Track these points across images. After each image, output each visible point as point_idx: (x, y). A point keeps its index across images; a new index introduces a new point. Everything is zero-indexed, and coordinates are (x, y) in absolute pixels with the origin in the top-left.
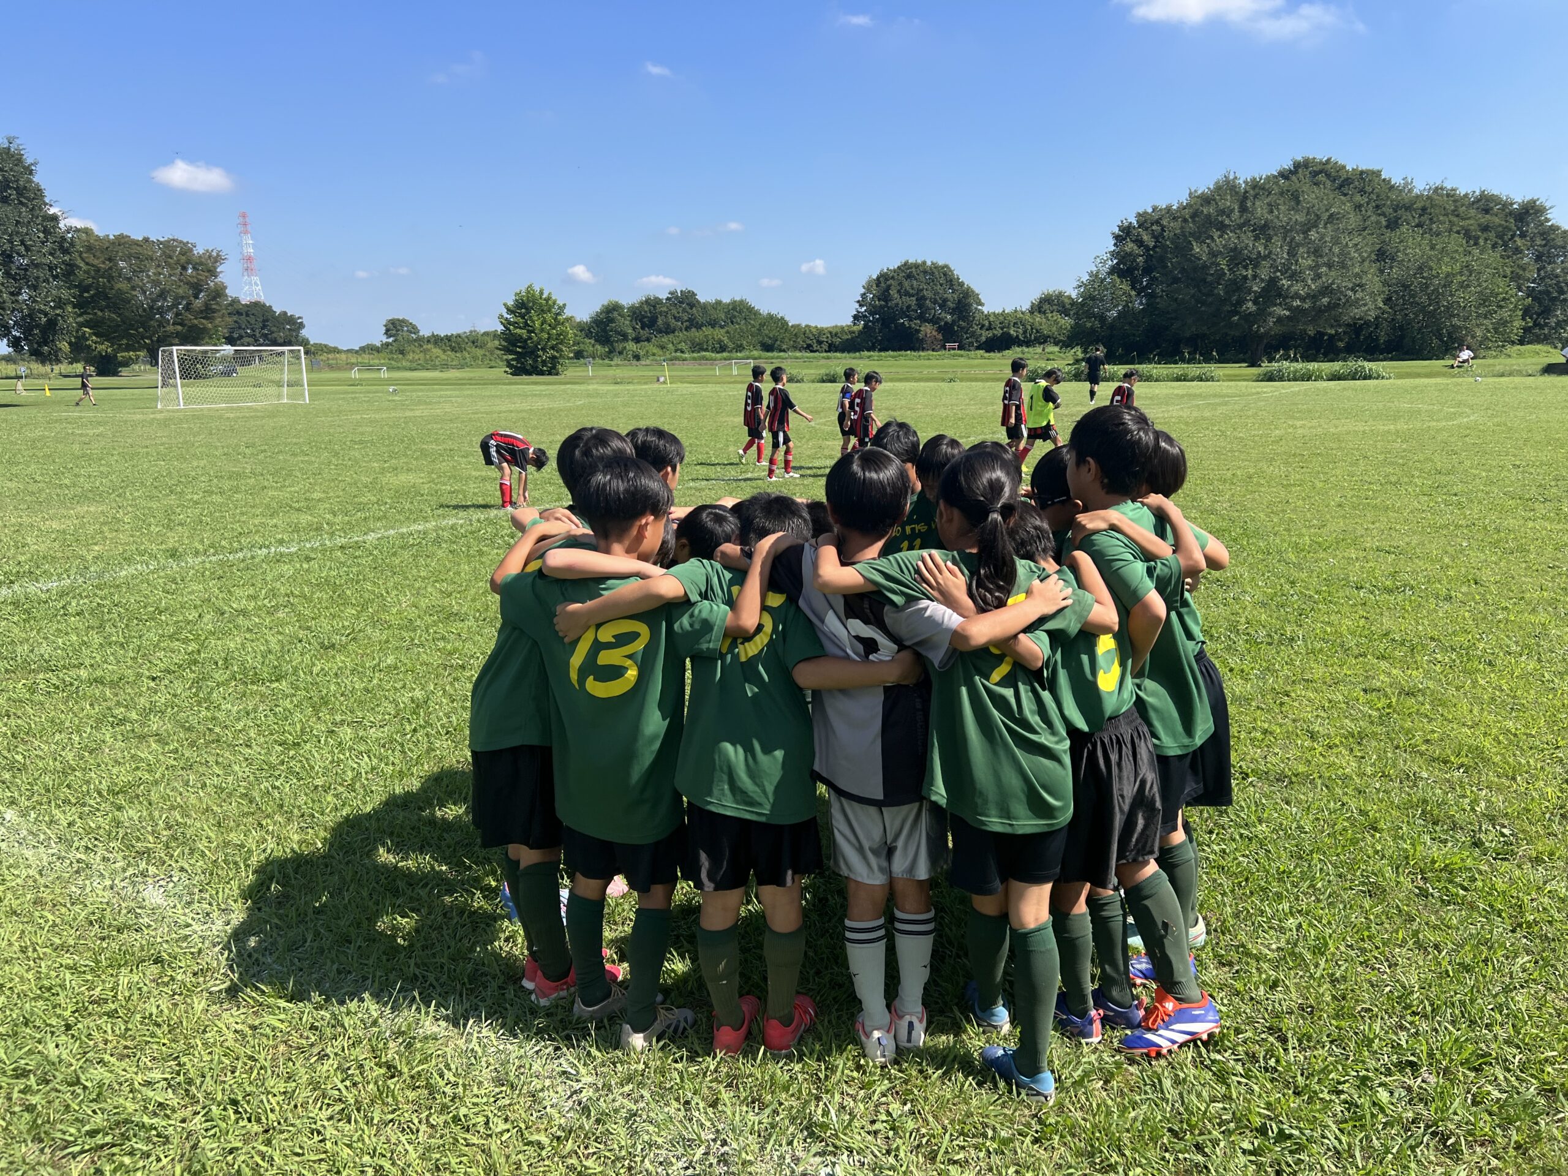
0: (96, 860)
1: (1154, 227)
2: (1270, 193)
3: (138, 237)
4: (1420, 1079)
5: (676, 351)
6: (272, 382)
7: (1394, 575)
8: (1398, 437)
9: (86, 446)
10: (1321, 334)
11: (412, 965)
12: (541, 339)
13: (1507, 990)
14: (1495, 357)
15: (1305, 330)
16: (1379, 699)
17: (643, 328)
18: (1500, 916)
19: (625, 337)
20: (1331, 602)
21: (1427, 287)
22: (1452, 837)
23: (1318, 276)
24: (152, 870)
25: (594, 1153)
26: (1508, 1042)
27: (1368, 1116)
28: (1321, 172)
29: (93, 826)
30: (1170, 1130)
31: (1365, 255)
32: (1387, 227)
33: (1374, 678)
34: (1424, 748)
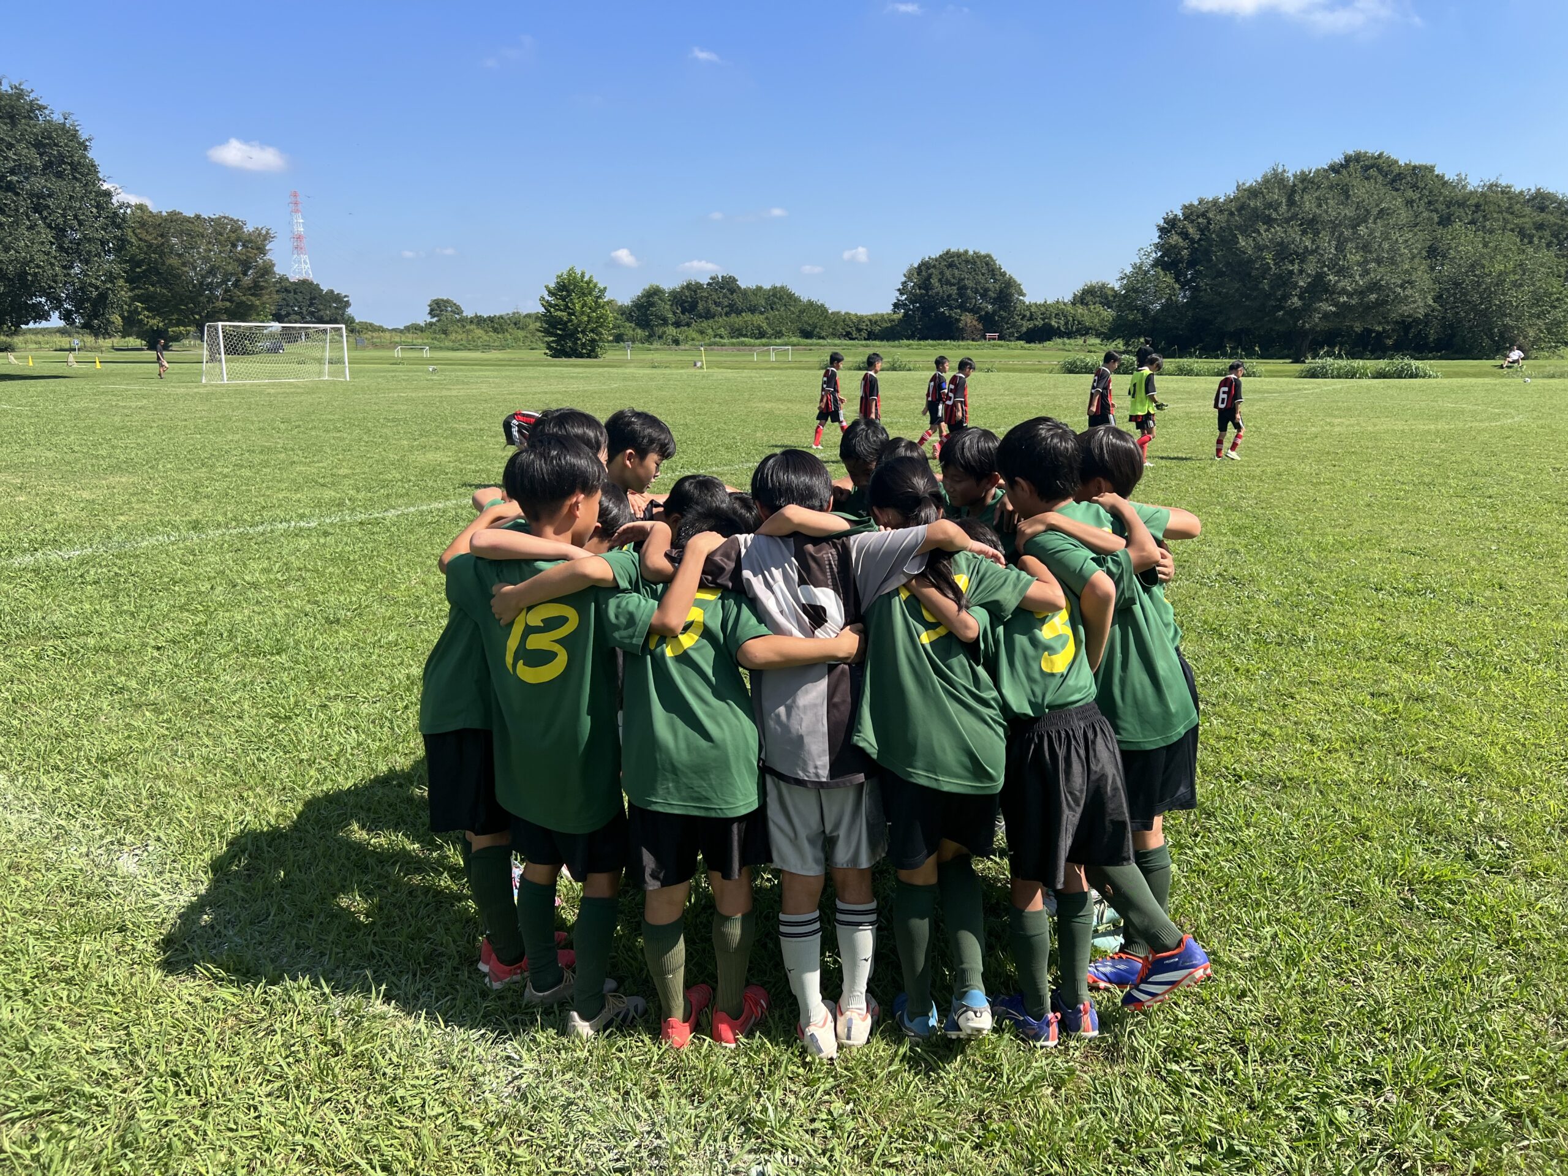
0: (75, 827)
1: (1200, 220)
2: (1319, 187)
3: (190, 213)
4: (1382, 1099)
5: (715, 336)
6: (314, 359)
7: (1416, 578)
8: (1437, 436)
9: (127, 419)
10: (1369, 331)
11: (370, 943)
12: (580, 322)
13: (1484, 1009)
14: (1547, 358)
15: (1352, 327)
16: (1386, 703)
17: (683, 313)
18: (1486, 932)
19: (665, 321)
20: (1347, 603)
21: (1479, 286)
22: (1445, 848)
23: (1367, 272)
24: (129, 838)
25: (527, 1141)
26: (1479, 1064)
27: (1323, 1135)
28: (1372, 167)
29: (78, 792)
30: (1116, 1141)
31: (1415, 251)
32: (1439, 224)
33: (1383, 682)
34: (1426, 755)
